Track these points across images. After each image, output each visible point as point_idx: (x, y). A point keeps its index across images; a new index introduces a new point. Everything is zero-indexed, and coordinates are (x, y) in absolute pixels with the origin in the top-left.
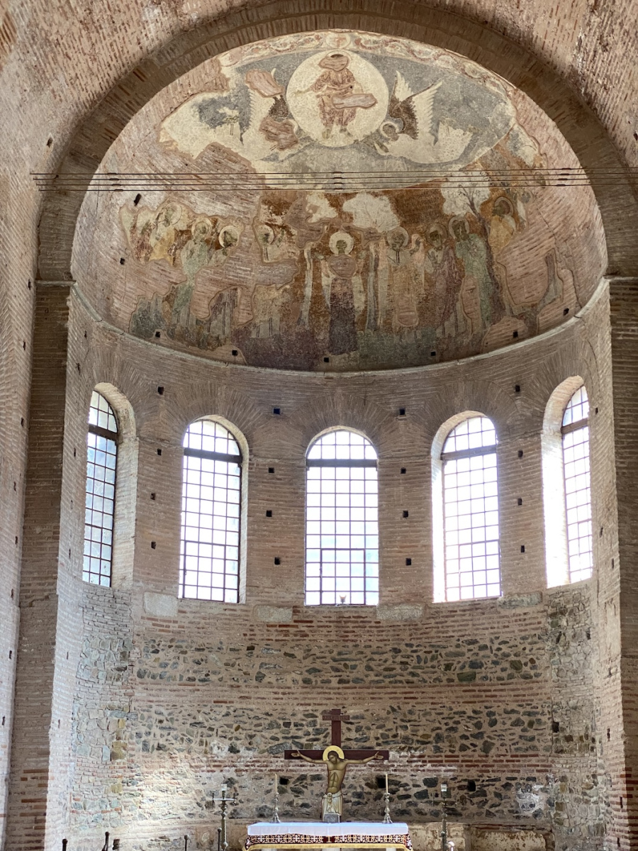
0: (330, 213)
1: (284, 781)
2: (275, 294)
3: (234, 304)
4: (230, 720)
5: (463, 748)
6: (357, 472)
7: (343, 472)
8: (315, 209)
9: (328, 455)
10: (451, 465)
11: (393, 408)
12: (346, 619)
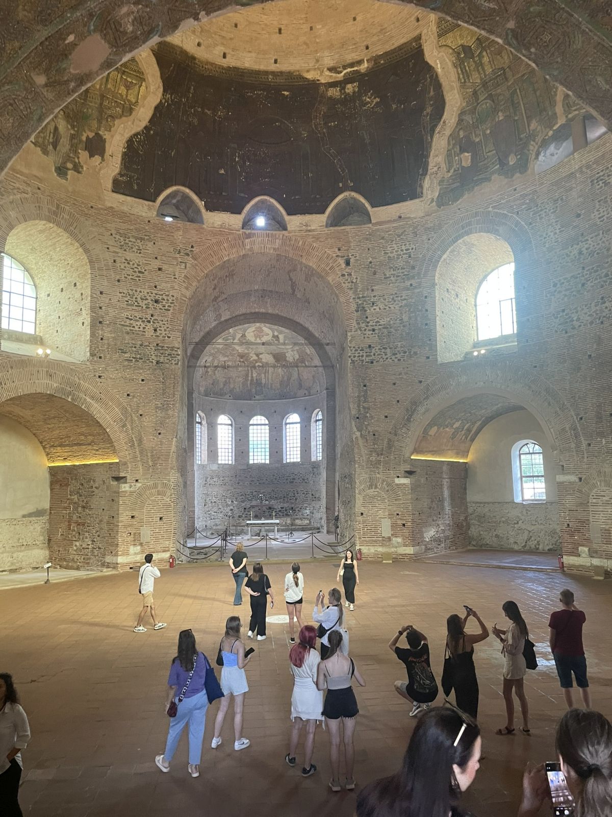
0: (256, 358)
1: (245, 509)
2: (240, 379)
3: (230, 383)
4: (231, 494)
5: (290, 499)
6: (263, 427)
7: (259, 427)
8: (252, 357)
9: (255, 422)
10: (288, 426)
11: (273, 411)
12: (261, 467)
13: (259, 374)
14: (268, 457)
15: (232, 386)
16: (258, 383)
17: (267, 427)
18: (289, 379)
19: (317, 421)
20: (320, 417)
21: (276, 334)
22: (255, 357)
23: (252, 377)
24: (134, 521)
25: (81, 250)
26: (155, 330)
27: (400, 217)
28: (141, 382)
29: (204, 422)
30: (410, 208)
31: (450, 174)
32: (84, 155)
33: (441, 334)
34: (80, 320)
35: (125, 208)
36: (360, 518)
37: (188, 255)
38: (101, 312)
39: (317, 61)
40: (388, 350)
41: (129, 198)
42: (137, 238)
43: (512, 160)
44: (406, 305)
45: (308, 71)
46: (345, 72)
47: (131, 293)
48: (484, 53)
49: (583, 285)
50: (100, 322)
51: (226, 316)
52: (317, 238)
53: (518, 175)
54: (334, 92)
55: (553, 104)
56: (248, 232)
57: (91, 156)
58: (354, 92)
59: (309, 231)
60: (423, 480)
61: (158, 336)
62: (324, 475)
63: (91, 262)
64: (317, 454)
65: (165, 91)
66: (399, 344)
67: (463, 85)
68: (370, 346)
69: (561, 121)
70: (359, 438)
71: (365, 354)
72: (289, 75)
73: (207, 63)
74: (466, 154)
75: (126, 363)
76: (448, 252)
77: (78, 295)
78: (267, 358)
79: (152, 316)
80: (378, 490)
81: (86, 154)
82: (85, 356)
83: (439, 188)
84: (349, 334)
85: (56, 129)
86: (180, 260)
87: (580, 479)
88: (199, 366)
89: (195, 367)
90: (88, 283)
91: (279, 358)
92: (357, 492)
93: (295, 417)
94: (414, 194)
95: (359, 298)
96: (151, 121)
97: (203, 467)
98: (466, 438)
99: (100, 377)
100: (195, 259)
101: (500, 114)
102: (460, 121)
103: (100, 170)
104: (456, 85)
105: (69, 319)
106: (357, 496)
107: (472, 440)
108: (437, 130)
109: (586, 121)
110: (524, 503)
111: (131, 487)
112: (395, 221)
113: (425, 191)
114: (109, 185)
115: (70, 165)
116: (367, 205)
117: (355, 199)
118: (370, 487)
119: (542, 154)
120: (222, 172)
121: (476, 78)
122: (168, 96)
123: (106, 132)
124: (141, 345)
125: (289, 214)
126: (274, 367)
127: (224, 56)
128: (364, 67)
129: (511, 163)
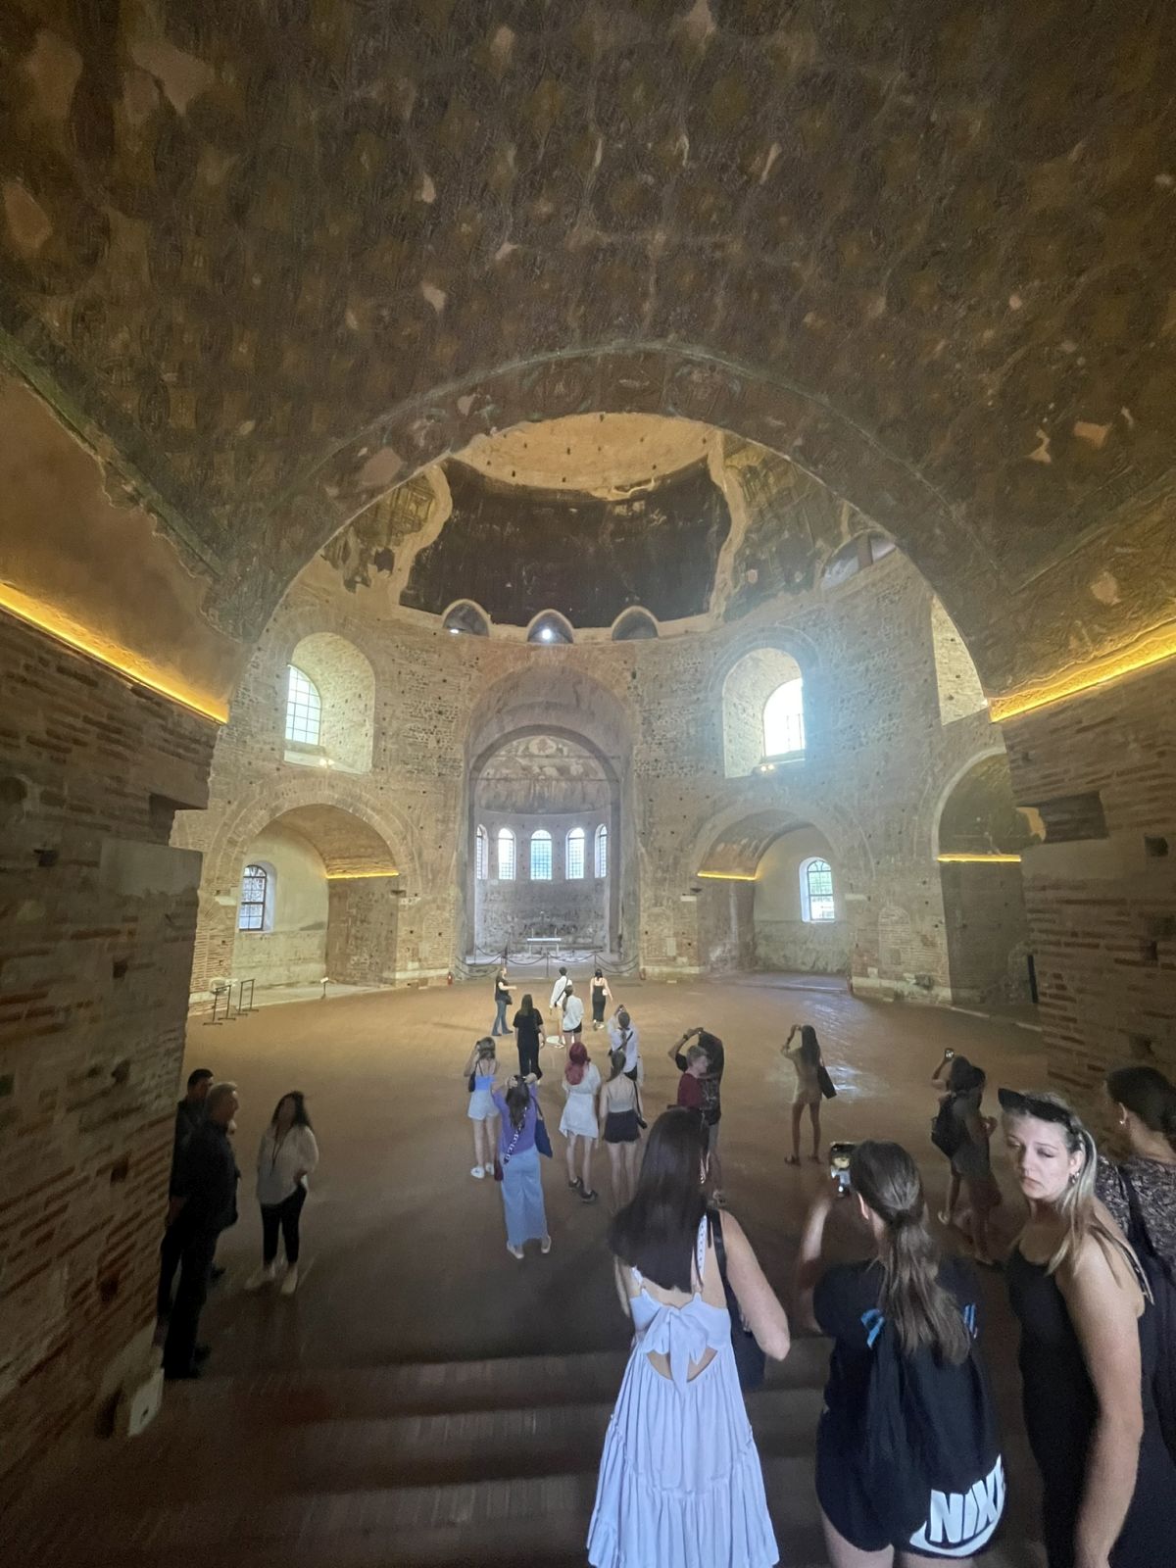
0: (539, 771)
1: (526, 926)
2: (523, 792)
3: (512, 796)
4: (512, 911)
5: (573, 917)
6: (545, 842)
7: (542, 842)
8: (535, 770)
9: (538, 837)
10: (572, 841)
11: (556, 825)
12: (543, 884)
13: (542, 787)
14: (550, 873)
15: (514, 799)
16: (541, 797)
17: (550, 842)
18: (573, 793)
19: (601, 836)
20: (604, 832)
21: (560, 746)
22: (537, 770)
23: (535, 790)
24: (412, 937)
25: (367, 662)
26: (438, 742)
27: (686, 632)
28: (422, 793)
29: (485, 837)
30: (698, 623)
31: (737, 590)
32: (372, 568)
33: (729, 748)
34: (364, 731)
35: (411, 621)
36: (645, 937)
37: (472, 666)
38: (385, 724)
39: (605, 480)
40: (675, 764)
41: (416, 611)
42: (422, 650)
43: (798, 578)
44: (693, 719)
45: (596, 489)
46: (632, 490)
47: (415, 704)
48: (771, 474)
49: (870, 702)
50: (384, 734)
51: (509, 728)
52: (603, 651)
53: (804, 592)
54: (620, 510)
55: (838, 524)
56: (534, 644)
57: (380, 570)
58: (641, 510)
59: (596, 644)
60: (709, 899)
61: (440, 748)
62: (607, 893)
63: (376, 673)
64: (602, 871)
65: (455, 507)
66: (686, 758)
67: (749, 504)
68: (656, 760)
69: (847, 540)
70: (645, 855)
71: (650, 768)
72: (577, 493)
73: (497, 481)
74: (753, 571)
75: (408, 775)
76: (735, 667)
77: (362, 707)
78: (551, 771)
79: (435, 727)
80: (663, 908)
81: (375, 567)
82: (367, 767)
83: (725, 603)
84: (635, 747)
85: (346, 544)
86: (465, 672)
87: (869, 898)
88: (482, 779)
89: (477, 779)
90: (373, 694)
91: (563, 771)
92: (642, 909)
93: (578, 832)
94: (701, 610)
95: (645, 711)
96: (439, 536)
97: (483, 882)
98: (753, 856)
99: (381, 788)
100: (480, 670)
101: (786, 532)
102: (747, 539)
103: (389, 582)
104: (743, 505)
105: (353, 729)
106: (641, 914)
107: (760, 857)
108: (724, 547)
109: (872, 541)
110: (813, 922)
111: (410, 901)
112: (680, 635)
113: (711, 607)
114: (397, 598)
115: (358, 579)
116: (654, 620)
117: (641, 613)
118: (655, 905)
119: (828, 571)
120: (509, 585)
121: (761, 498)
122: (458, 512)
123: (395, 547)
124: (424, 757)
125: (576, 627)
126: (558, 780)
127: (514, 475)
128: (651, 486)
129: (798, 580)
